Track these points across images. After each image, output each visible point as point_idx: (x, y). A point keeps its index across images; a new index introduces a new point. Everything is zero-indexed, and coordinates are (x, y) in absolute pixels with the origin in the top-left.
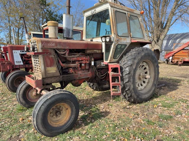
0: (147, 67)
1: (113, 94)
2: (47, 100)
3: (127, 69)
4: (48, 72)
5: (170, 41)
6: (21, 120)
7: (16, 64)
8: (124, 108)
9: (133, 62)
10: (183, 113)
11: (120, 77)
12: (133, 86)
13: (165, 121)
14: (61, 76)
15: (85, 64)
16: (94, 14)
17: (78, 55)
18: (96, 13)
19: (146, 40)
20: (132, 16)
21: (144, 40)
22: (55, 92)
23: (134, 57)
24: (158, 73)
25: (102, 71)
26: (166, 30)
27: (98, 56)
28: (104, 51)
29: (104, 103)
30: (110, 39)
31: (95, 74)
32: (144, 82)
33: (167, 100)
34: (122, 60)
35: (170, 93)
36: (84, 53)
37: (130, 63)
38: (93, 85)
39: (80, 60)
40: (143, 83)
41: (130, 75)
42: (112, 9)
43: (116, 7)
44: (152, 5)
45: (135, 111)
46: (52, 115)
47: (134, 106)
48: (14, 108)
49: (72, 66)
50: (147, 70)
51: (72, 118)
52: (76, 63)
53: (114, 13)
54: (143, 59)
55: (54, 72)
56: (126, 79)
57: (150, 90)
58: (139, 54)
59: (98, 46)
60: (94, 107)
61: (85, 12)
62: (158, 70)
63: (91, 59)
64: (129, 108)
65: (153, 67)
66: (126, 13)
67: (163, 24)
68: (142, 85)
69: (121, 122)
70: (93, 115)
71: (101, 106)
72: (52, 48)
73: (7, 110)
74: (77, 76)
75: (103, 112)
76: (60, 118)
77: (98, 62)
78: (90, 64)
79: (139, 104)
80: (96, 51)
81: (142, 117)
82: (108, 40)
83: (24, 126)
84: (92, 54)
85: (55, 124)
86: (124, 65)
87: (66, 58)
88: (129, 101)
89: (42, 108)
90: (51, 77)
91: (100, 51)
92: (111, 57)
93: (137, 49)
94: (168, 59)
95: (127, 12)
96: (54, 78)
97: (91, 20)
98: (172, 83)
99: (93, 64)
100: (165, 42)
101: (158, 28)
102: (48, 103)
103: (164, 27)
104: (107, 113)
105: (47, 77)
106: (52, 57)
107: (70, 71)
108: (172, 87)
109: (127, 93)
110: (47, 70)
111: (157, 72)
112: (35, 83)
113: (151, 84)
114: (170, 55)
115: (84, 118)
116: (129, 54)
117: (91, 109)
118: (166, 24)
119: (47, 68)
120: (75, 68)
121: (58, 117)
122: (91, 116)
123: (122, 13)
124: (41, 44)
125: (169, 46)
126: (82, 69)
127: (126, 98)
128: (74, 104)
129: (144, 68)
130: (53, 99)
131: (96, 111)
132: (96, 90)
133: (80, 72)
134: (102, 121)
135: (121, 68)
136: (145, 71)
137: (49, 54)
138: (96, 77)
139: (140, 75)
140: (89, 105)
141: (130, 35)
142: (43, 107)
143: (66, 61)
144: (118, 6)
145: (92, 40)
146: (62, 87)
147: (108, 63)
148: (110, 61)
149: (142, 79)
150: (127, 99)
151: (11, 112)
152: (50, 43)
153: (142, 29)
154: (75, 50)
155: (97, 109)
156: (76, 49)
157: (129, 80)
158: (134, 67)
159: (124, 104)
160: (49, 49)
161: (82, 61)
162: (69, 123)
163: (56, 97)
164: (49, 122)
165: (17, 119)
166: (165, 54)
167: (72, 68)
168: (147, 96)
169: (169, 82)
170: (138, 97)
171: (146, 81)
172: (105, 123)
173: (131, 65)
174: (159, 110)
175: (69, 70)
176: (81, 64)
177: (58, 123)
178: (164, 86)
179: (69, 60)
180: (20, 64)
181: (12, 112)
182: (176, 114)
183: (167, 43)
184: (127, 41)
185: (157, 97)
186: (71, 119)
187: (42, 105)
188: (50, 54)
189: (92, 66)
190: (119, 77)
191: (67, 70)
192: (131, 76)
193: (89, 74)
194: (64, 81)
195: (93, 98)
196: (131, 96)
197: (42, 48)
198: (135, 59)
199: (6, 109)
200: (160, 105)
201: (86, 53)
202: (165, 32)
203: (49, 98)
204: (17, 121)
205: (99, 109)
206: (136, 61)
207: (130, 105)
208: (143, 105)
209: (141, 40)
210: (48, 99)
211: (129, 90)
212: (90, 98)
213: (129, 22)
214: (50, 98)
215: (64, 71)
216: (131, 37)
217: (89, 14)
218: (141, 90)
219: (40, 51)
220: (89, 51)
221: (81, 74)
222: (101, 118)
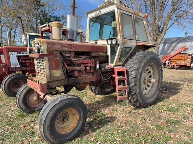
0: (152, 71)
1: (120, 98)
2: (55, 105)
3: (133, 72)
4: (53, 76)
5: (166, 45)
6: (22, 126)
7: (12, 66)
8: (130, 112)
9: (139, 65)
10: (189, 117)
11: (126, 81)
12: (139, 90)
13: (173, 125)
14: (66, 80)
15: (90, 67)
16: (98, 15)
17: (83, 57)
18: (101, 14)
20: (138, 20)
21: (149, 43)
22: (63, 97)
23: (140, 60)
24: (162, 77)
25: (107, 75)
26: (163, 34)
27: (103, 59)
28: (109, 53)
29: (108, 108)
30: (117, 42)
31: (100, 78)
32: (148, 86)
33: (171, 104)
34: (127, 63)
35: (173, 97)
36: (90, 55)
37: (136, 66)
38: (96, 88)
39: (85, 62)
40: (147, 87)
41: (137, 78)
43: (122, 9)
44: (149, 9)
45: (142, 116)
46: (59, 121)
47: (140, 111)
48: (12, 114)
49: (77, 69)
50: (151, 74)
51: (80, 124)
52: (81, 66)
54: (148, 63)
55: (59, 75)
56: (132, 83)
57: (154, 94)
58: (144, 57)
59: (103, 49)
60: (99, 112)
61: (88, 13)
62: (162, 73)
63: (96, 62)
64: (135, 113)
65: (157, 70)
66: (131, 16)
67: (160, 28)
68: (146, 89)
69: (129, 127)
70: (99, 120)
71: (106, 111)
72: (57, 50)
73: (5, 116)
74: (82, 79)
75: (109, 118)
76: (67, 124)
77: (103, 65)
78: (95, 67)
79: (144, 109)
80: (100, 53)
81: (150, 122)
82: (114, 42)
83: (27, 133)
84: (97, 57)
85: (62, 130)
86: (130, 68)
87: (71, 61)
88: (134, 105)
89: (49, 114)
90: (56, 81)
91: (104, 54)
92: (117, 61)
93: (142, 52)
94: (165, 63)
95: (132, 15)
96: (59, 81)
97: (95, 22)
98: (172, 87)
99: (98, 67)
100: (161, 46)
101: (155, 31)
102: (56, 109)
103: (160, 31)
104: (113, 119)
105: (52, 80)
106: (57, 59)
107: (75, 74)
108: (173, 91)
109: (133, 97)
110: (52, 73)
112: (40, 87)
113: (155, 88)
114: (166, 59)
115: (90, 124)
116: (135, 57)
117: (96, 115)
118: (163, 28)
119: (52, 71)
120: (80, 71)
121: (64, 123)
122: (97, 122)
123: (128, 16)
124: (46, 45)
125: (166, 50)
126: (86, 73)
127: (131, 103)
129: (148, 71)
130: (62, 104)
131: (101, 116)
132: (98, 94)
133: (85, 76)
134: (110, 127)
135: (127, 72)
136: (150, 74)
137: (54, 56)
138: (101, 80)
139: (144, 79)
140: (93, 110)
141: (136, 38)
142: (51, 113)
143: (71, 64)
144: (124, 8)
145: (96, 43)
146: (66, 91)
147: (113, 66)
148: (116, 64)
149: (147, 83)
150: (133, 103)
151: (10, 118)
152: (56, 44)
153: (147, 32)
154: (81, 53)
155: (102, 114)
156: (82, 52)
157: (135, 84)
158: (140, 71)
159: (129, 109)
160: (55, 50)
161: (87, 64)
162: (77, 129)
163: (64, 102)
164: (56, 128)
165: (17, 126)
166: (162, 58)
167: (77, 71)
168: (151, 100)
169: (169, 86)
170: (143, 101)
171: (151, 85)
172: (113, 129)
173: (138, 69)
174: (165, 114)
175: (74, 73)
176: (86, 67)
177: (65, 130)
178: (165, 90)
179: (74, 63)
180: (17, 67)
181: (11, 119)
182: (183, 118)
183: (164, 47)
184: (133, 44)
185: (160, 101)
187: (50, 111)
188: (56, 56)
189: (97, 69)
190: (125, 81)
191: (71, 74)
192: (137, 80)
193: (93, 78)
194: (69, 85)
195: (96, 102)
196: (137, 100)
197: (47, 50)
198: (141, 62)
199: (4, 115)
200: (166, 109)
201: (91, 55)
202: (162, 36)
203: (57, 103)
204: (18, 129)
205: (104, 114)
206: (142, 65)
207: (135, 109)
208: (148, 109)
209: (146, 43)
210: (56, 104)
211: (135, 94)
212: (93, 102)
213: (134, 25)
214: (58, 103)
215: (69, 74)
216: (136, 40)
217: (93, 15)
218: (145, 94)
219: (46, 53)
220: (95, 54)
221: (86, 77)
222: (108, 123)
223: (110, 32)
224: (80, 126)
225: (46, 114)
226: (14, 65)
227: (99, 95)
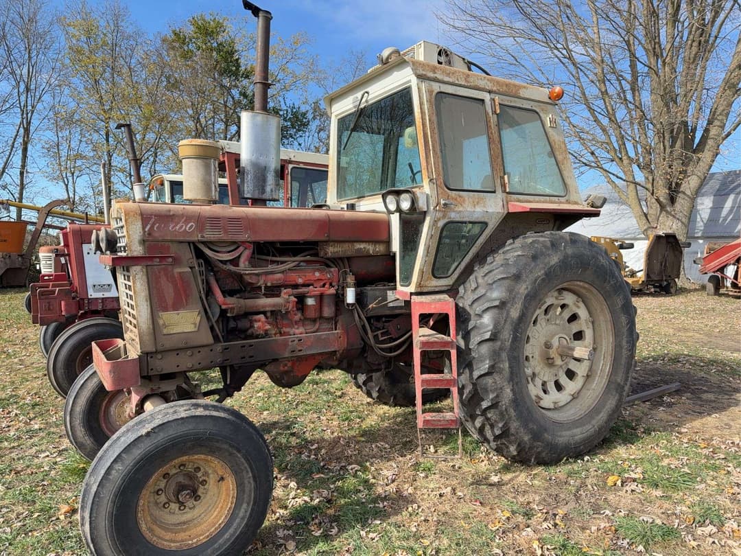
0: (582, 312)
1: (426, 422)
2: (136, 440)
3: (487, 319)
4: (165, 331)
5: (725, 201)
6: (63, 511)
7: (92, 294)
8: (480, 481)
9: (510, 291)
10: (729, 515)
11: (454, 353)
12: (512, 390)
13: (641, 548)
14: (219, 347)
15: (320, 298)
16: (362, 106)
17: (290, 262)
18: (370, 102)
19: (576, 203)
20: (511, 111)
21: (568, 202)
22: (171, 411)
23: (513, 271)
24: (633, 337)
25: (391, 327)
26: (706, 155)
27: (377, 268)
28: (396, 246)
29: (400, 459)
30: (414, 202)
31: (363, 340)
32: (571, 375)
33: (674, 453)
34: (467, 284)
35: (697, 423)
36: (316, 255)
37: (496, 294)
38: (369, 379)
39: (300, 281)
40: (564, 380)
41: (499, 343)
42: (423, 86)
43: (439, 76)
44: (644, 59)
45: (521, 499)
46: (163, 498)
47: (521, 477)
48: (55, 463)
49: (264, 306)
50: (583, 324)
51: (241, 514)
52: (282, 294)
53: (429, 101)
54: (556, 279)
55: (190, 328)
56: (482, 361)
57: (595, 411)
58: (534, 258)
59: (374, 229)
60: (355, 476)
61: (332, 100)
62: (632, 324)
63: (345, 279)
64: (499, 485)
65: (607, 311)
66: (483, 101)
67: (694, 130)
68: (559, 387)
69: (446, 542)
70: (343, 505)
71: (385, 472)
72: (182, 239)
73: (29, 471)
74: (285, 344)
75: (385, 498)
76: (196, 512)
77: (370, 290)
78: (339, 298)
79: (540, 468)
80: (362, 246)
81: (545, 525)
82: (406, 205)
83: (69, 537)
84: (349, 259)
85: (169, 536)
86: (473, 303)
87: (239, 277)
88: (499, 451)
89: (114, 472)
90: (178, 350)
91: (380, 248)
92: (422, 272)
93: (530, 237)
94: (719, 274)
95: (487, 97)
96: (189, 353)
97: (353, 130)
98: (714, 379)
99: (350, 296)
100: (705, 205)
101: (672, 146)
102: (137, 453)
103: (697, 141)
104: (399, 501)
105: (160, 348)
106: (180, 273)
107: (256, 325)
108: (711, 396)
109: (488, 419)
110: (161, 322)
111: (627, 334)
112: (110, 372)
113: (599, 384)
114: (724, 258)
115: (301, 520)
116: (499, 258)
117: (339, 483)
118: (707, 131)
119: (160, 314)
120: (275, 315)
121: (187, 509)
122: (331, 512)
123: (468, 103)
124: (139, 224)
125: (725, 219)
126: (306, 319)
127: (486, 440)
128: (247, 460)
129: (567, 314)
130: (161, 437)
131: (360, 491)
132: (382, 400)
133: (301, 330)
134: (371, 535)
135: (462, 316)
136: (575, 328)
137: (170, 260)
139: (548, 346)
140: (334, 466)
141: (503, 185)
142: (118, 467)
143: (241, 287)
144: (448, 75)
145: (352, 207)
147: (411, 294)
148: (419, 285)
149: (558, 362)
150: (493, 444)
151: (41, 477)
152: (176, 220)
153: (560, 158)
154: (278, 245)
155: (366, 481)
156: (283, 243)
157: (492, 367)
158: (515, 313)
159: (483, 466)
160: (172, 241)
161: (308, 285)
162: (227, 536)
163: (172, 432)
164: (143, 527)
165: (51, 508)
166: (705, 255)
167: (264, 313)
168: (578, 434)
169: (702, 374)
170: (536, 436)
171: (581, 370)
172: (381, 544)
173: (502, 305)
174: (624, 499)
175: (251, 322)
176: (301, 299)
177: (182, 536)
178: (678, 392)
179: (251, 284)
180: (107, 295)
181: (43, 480)
182: (698, 518)
183: (717, 208)
184: (492, 208)
185: (629, 439)
186: (238, 520)
187: (115, 461)
188: (176, 261)
189: (348, 304)
190: (449, 353)
191: (243, 324)
192: (501, 349)
193: (334, 338)
194: (231, 367)
195: (364, 433)
196: (505, 433)
197: (143, 242)
198: (517, 277)
199: (28, 467)
200: (637, 476)
201: (322, 254)
202: (702, 166)
203: (144, 432)
204: (50, 518)
205: (373, 484)
206: (523, 289)
207: (506, 469)
208: (560, 471)
209: (552, 202)
210: (142, 436)
211: (494, 405)
212: (352, 433)
213: (496, 136)
214: (148, 434)
215: (232, 324)
216: (504, 191)
217: (345, 106)
218: (555, 409)
219: (137, 250)
220: (336, 250)
221: (300, 337)
222: (370, 522)
223: (410, 165)
224: (239, 525)
225: (103, 472)
226: (99, 291)
227: (385, 404)
